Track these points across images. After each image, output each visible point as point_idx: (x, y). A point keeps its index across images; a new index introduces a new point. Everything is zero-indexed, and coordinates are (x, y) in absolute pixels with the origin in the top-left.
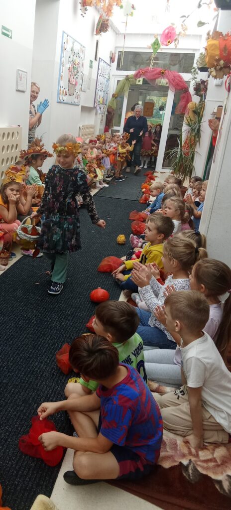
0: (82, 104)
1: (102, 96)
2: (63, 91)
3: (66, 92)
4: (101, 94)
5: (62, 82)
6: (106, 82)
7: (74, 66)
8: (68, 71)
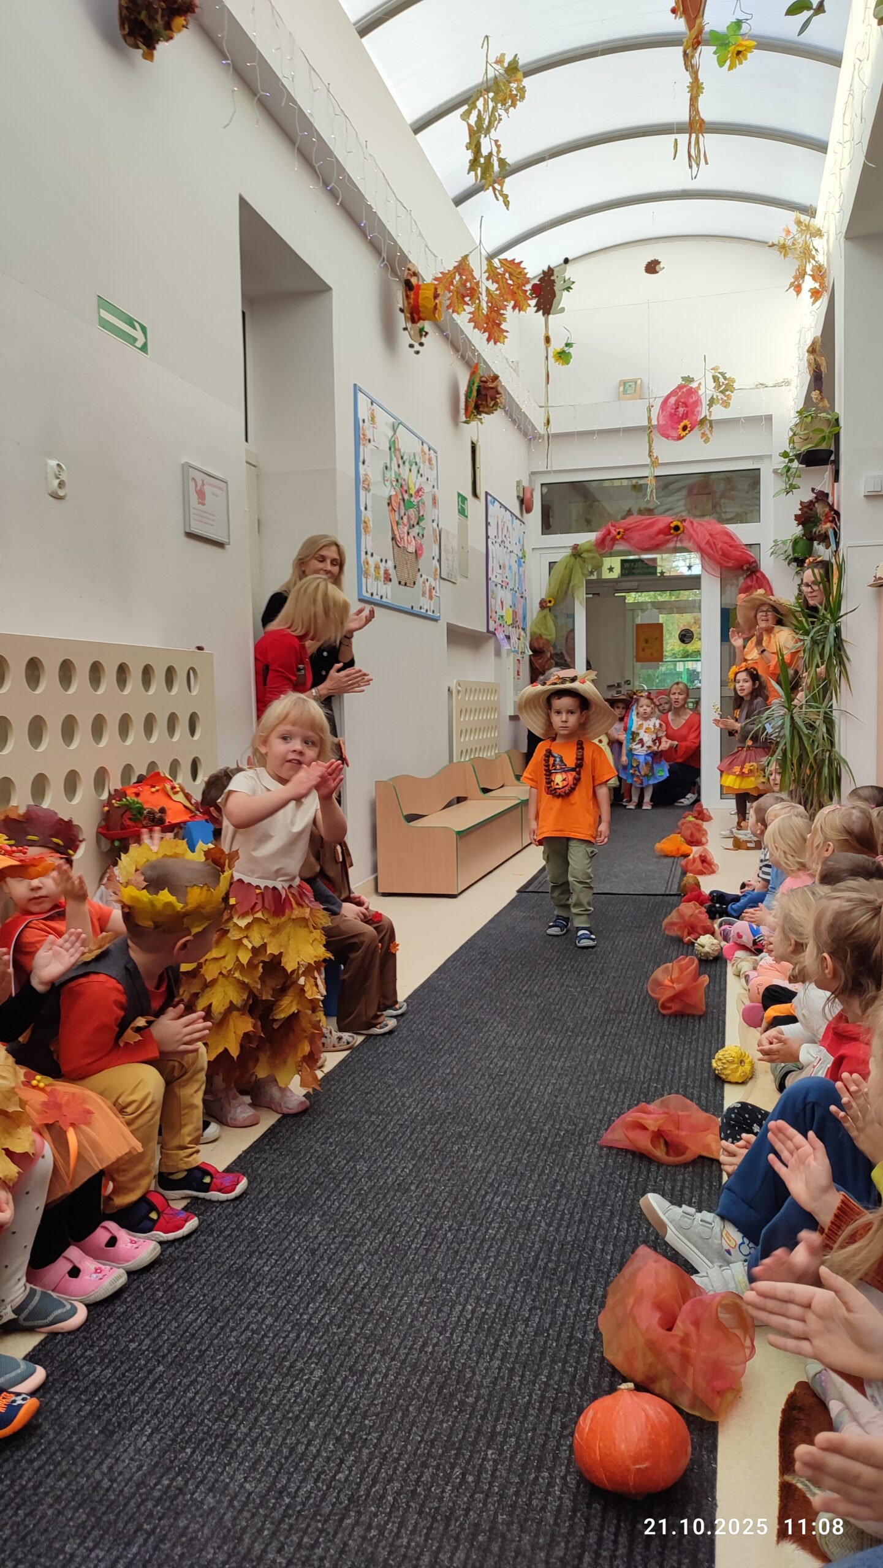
0: (448, 617)
1: (508, 602)
2: (377, 567)
3: (386, 572)
4: (503, 595)
5: (369, 538)
6: (515, 566)
7: (406, 497)
8: (387, 509)
